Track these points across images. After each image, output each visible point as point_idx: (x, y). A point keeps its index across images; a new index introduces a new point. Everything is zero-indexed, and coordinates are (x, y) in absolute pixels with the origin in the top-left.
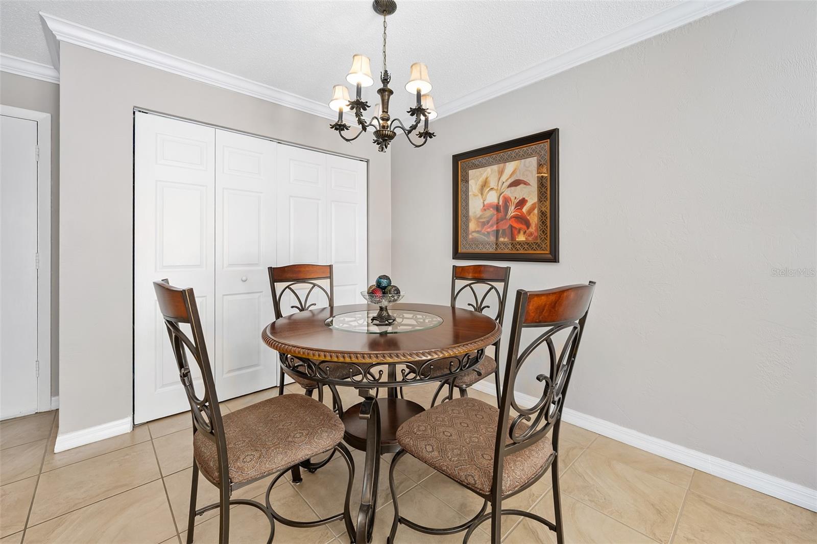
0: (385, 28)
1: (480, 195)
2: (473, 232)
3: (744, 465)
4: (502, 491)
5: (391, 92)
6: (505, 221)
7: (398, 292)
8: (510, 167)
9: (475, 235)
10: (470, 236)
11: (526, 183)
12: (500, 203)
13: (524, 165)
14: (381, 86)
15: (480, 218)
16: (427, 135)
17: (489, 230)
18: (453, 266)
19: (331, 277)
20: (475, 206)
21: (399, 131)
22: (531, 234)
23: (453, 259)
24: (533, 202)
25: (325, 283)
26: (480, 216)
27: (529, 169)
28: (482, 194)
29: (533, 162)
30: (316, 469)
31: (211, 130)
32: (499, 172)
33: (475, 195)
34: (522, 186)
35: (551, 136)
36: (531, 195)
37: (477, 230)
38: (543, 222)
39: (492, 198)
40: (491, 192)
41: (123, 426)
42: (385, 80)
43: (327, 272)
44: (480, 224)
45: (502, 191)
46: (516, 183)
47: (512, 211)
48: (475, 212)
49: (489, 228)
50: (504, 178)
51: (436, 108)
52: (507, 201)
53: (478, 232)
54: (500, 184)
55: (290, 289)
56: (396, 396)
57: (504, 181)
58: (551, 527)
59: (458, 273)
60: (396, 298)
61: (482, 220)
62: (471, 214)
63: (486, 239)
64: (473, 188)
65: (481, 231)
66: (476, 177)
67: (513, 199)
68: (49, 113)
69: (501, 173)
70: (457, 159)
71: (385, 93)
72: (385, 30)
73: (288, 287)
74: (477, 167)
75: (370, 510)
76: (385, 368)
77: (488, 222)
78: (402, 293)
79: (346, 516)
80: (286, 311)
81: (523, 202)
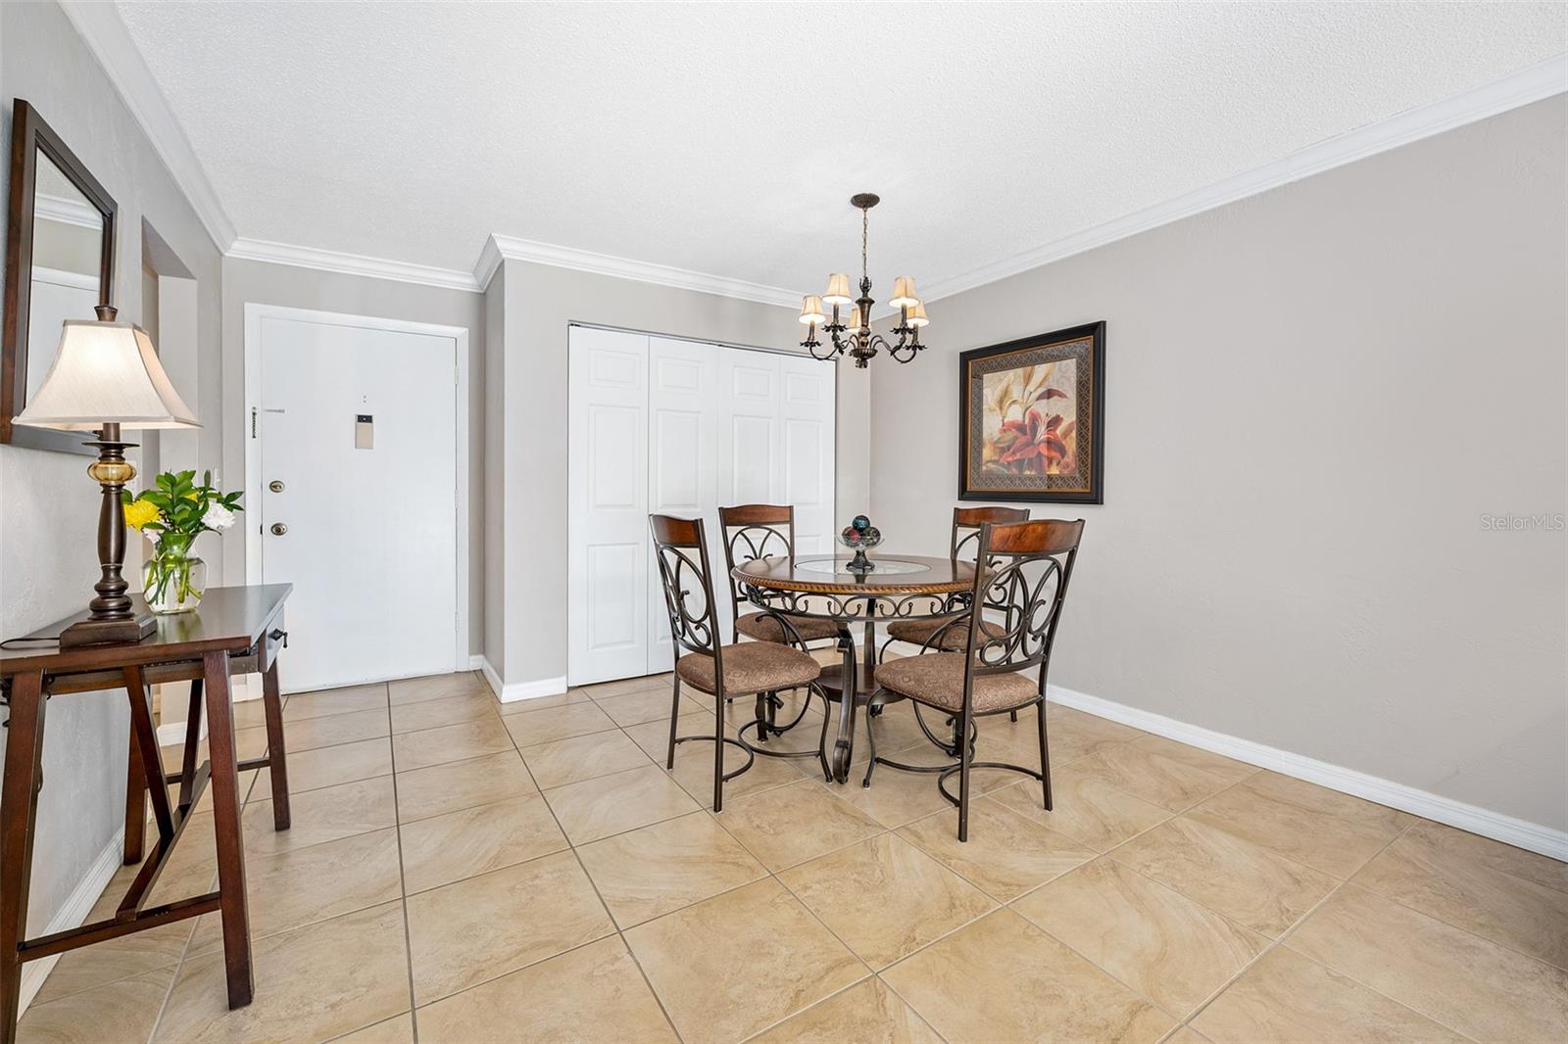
0: (865, 226)
1: (998, 410)
2: (988, 462)
3: (1322, 759)
4: (972, 709)
5: (872, 302)
6: (1031, 447)
7: (877, 534)
8: (1041, 370)
9: (991, 466)
10: (984, 468)
11: (1061, 395)
12: (1026, 422)
13: (1060, 370)
14: (860, 295)
15: (997, 442)
16: (915, 347)
17: (1010, 459)
18: (955, 509)
19: (791, 521)
20: (992, 425)
21: (880, 347)
22: (1067, 465)
23: (959, 499)
24: (1070, 421)
25: (784, 530)
26: (999, 439)
27: (1066, 375)
28: (1001, 408)
29: (1070, 366)
30: (781, 732)
31: (644, 338)
32: (1024, 376)
33: (991, 410)
34: (1056, 398)
35: (1095, 331)
36: (1067, 410)
37: (993, 459)
38: (1081, 448)
39: (1015, 414)
40: (1013, 406)
41: (556, 686)
42: (865, 287)
43: (786, 515)
44: (998, 450)
45: (1028, 405)
46: (1049, 394)
47: (1042, 434)
48: (991, 434)
49: (1010, 456)
50: (1031, 387)
51: (928, 315)
52: (1035, 418)
53: (994, 462)
54: (1027, 393)
55: (743, 535)
56: (875, 662)
57: (1032, 390)
58: (1038, 777)
59: (961, 519)
60: (875, 540)
61: (1001, 445)
62: (985, 435)
63: (1006, 471)
64: (990, 398)
65: (999, 460)
66: (993, 385)
67: (1043, 415)
68: (466, 327)
69: (1028, 379)
70: (966, 357)
71: (865, 303)
72: (865, 229)
73: (740, 532)
74: (994, 370)
75: (845, 746)
76: (864, 602)
77: (1009, 448)
78: (882, 537)
79: (821, 754)
80: (738, 561)
81: (1055, 422)
